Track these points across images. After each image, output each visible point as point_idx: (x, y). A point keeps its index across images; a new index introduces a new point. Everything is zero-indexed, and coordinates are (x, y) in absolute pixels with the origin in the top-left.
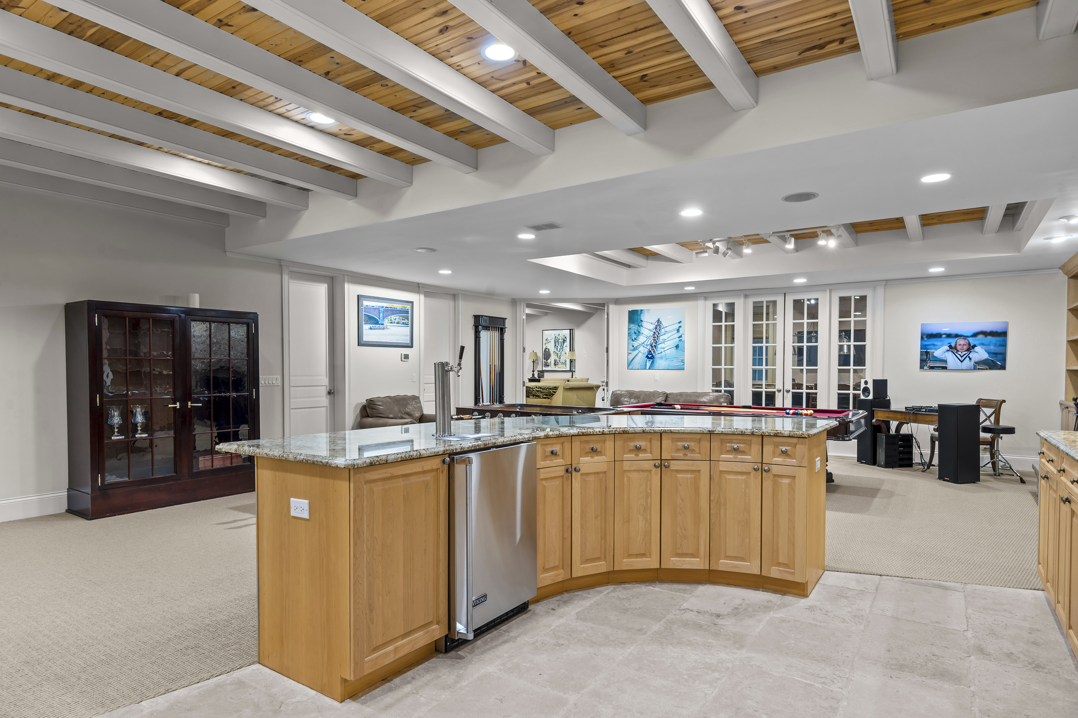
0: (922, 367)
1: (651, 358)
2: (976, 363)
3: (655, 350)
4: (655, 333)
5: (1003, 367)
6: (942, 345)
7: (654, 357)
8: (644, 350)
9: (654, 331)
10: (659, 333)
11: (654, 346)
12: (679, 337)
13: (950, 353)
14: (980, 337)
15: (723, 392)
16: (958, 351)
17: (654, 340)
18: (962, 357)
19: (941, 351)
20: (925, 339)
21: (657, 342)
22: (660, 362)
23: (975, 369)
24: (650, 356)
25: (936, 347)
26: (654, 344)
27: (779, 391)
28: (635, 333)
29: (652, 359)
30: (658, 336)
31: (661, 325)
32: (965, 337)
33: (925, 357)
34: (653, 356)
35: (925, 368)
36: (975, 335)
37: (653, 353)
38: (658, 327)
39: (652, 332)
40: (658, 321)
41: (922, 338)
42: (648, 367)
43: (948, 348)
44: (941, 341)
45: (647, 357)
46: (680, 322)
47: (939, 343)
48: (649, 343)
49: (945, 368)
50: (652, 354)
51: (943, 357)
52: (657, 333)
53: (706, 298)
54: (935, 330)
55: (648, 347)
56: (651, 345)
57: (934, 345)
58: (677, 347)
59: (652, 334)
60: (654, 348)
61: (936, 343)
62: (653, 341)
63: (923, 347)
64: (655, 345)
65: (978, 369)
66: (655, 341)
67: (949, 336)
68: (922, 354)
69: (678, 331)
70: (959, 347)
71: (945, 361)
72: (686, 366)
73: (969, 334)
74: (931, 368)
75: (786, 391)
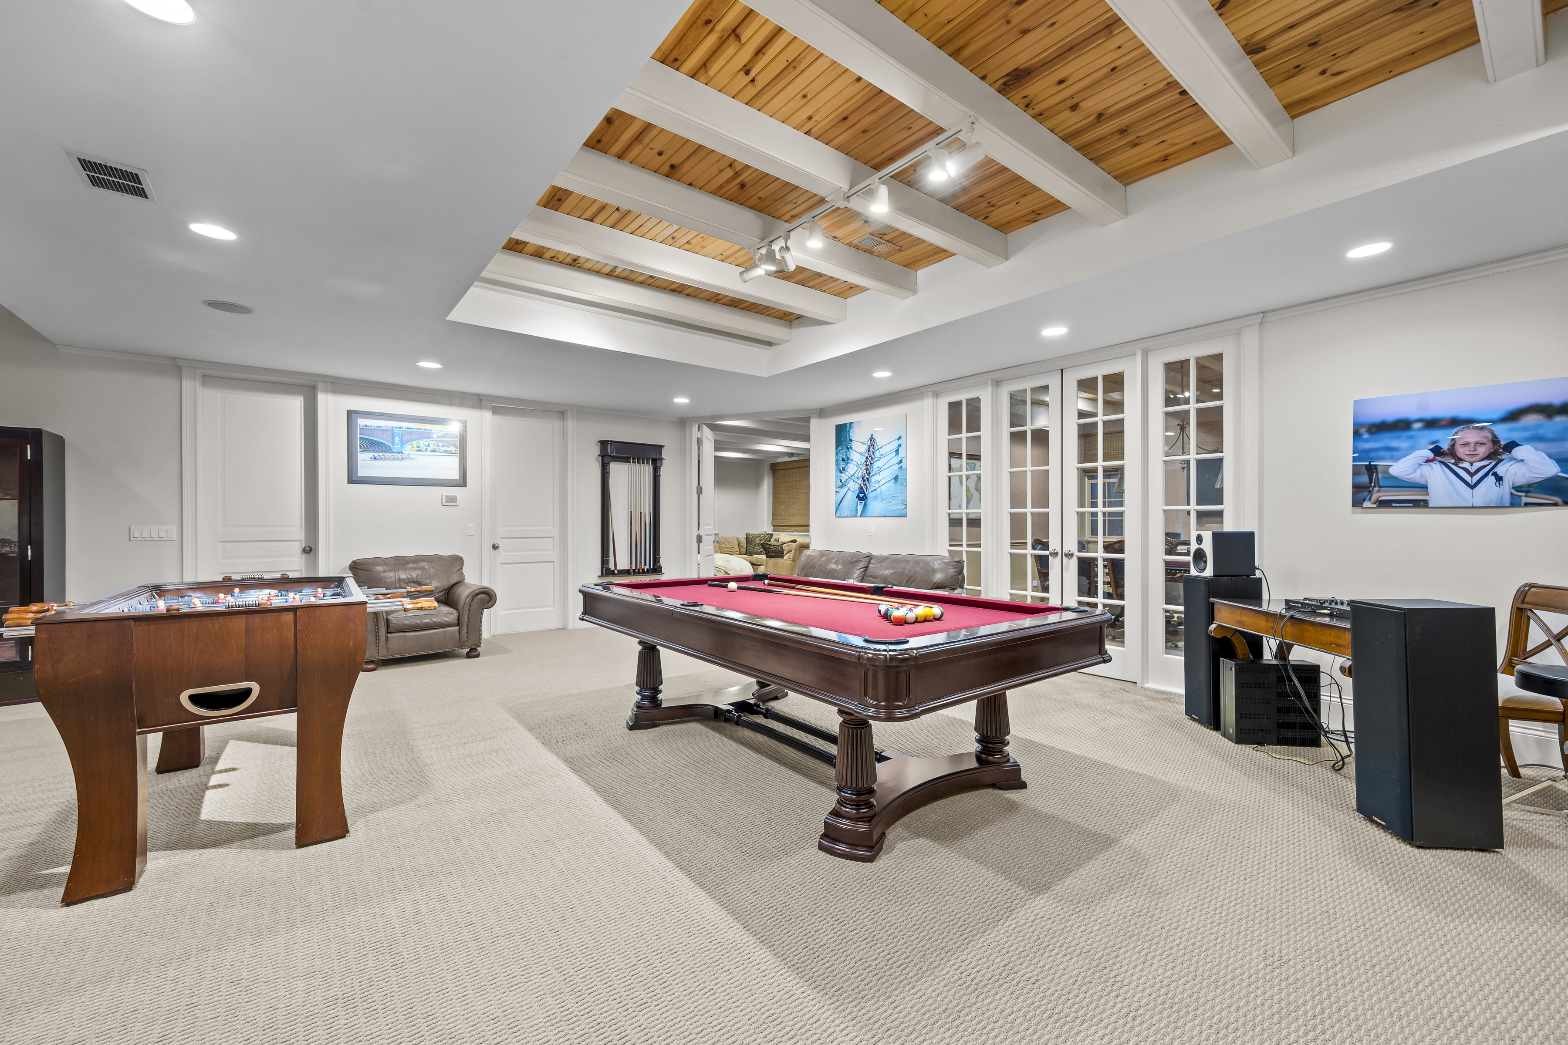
0: (1357, 503)
2: (1516, 488)
4: (867, 458)
6: (1412, 449)
8: (854, 486)
9: (866, 455)
10: (872, 459)
11: (866, 480)
12: (899, 463)
13: (1437, 467)
14: (1531, 420)
15: (964, 554)
16: (1459, 460)
17: (867, 469)
18: (1472, 475)
19: (1409, 463)
20: (1366, 436)
22: (875, 506)
23: (1511, 504)
24: (862, 496)
25: (1394, 453)
27: (1055, 555)
28: (843, 460)
32: (1482, 424)
33: (1364, 479)
34: (865, 495)
35: (1367, 504)
36: (1513, 416)
41: (1357, 434)
43: (1431, 455)
44: (1411, 438)
45: (858, 497)
46: (899, 438)
48: (860, 474)
49: (1424, 504)
50: (863, 492)
51: (1416, 477)
52: (870, 458)
53: (937, 395)
54: (1391, 413)
55: (860, 481)
57: (1389, 449)
58: (896, 478)
59: (864, 459)
61: (1394, 444)
63: (1359, 454)
65: (1524, 504)
67: (1431, 424)
68: (1356, 472)
69: (897, 451)
70: (1461, 451)
71: (1423, 488)
73: (1495, 416)
74: (1383, 504)
75: (1066, 555)
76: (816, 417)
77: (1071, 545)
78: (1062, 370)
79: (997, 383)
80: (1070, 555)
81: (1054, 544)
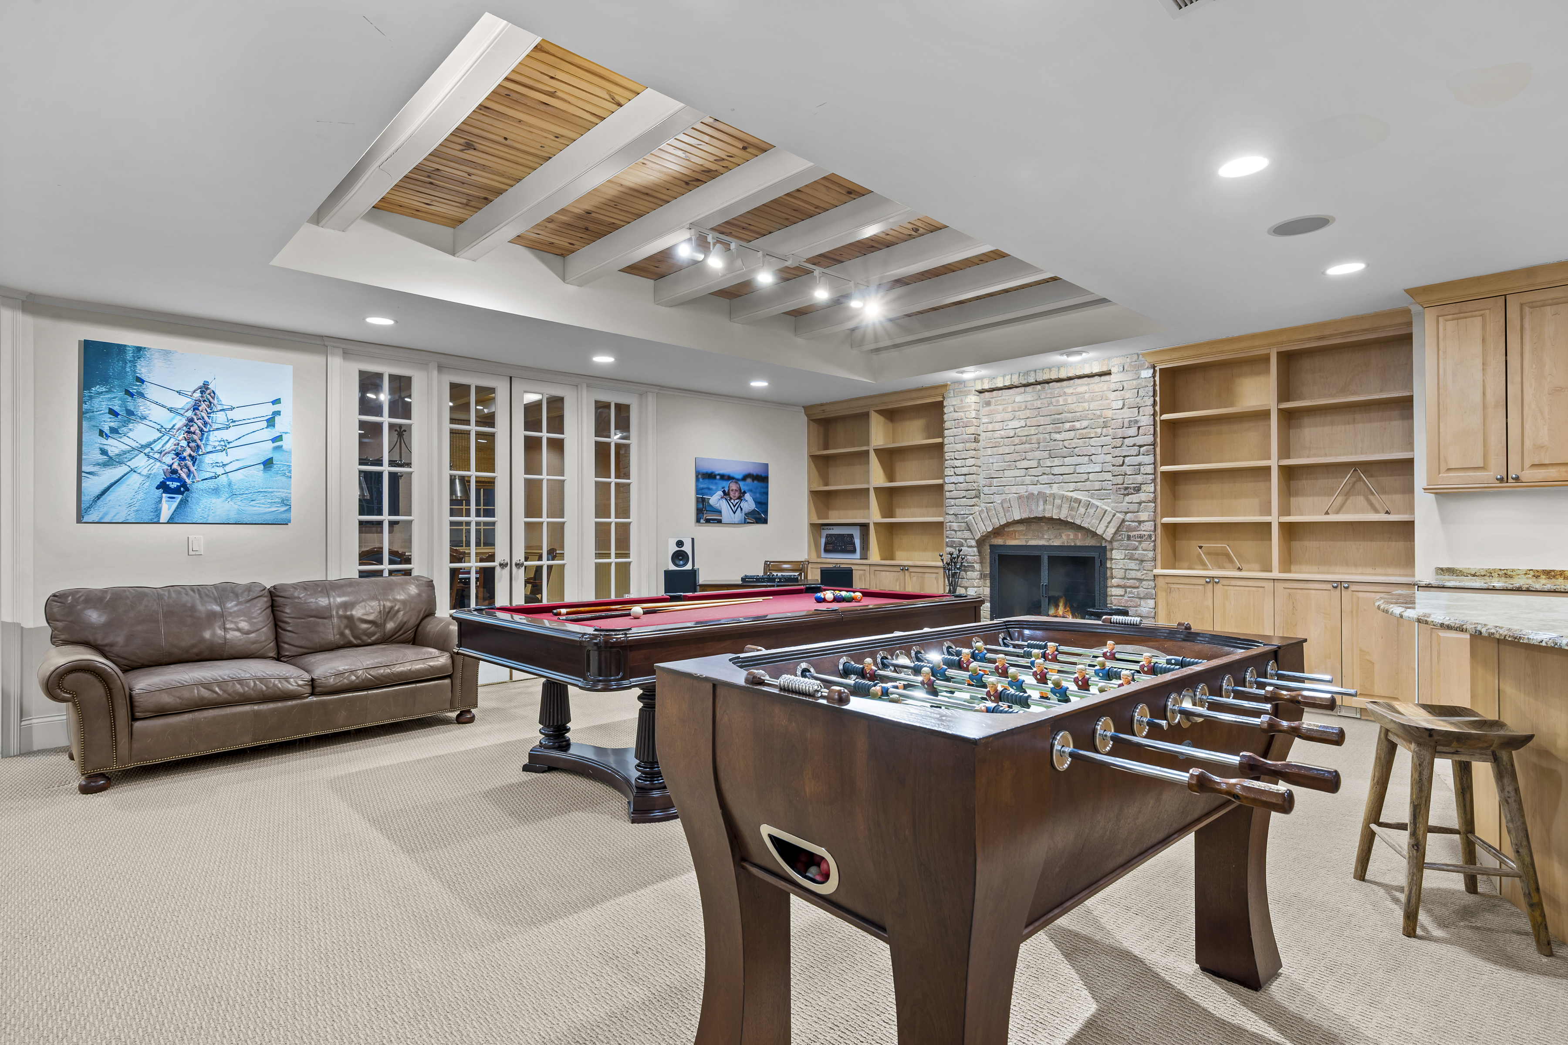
0: (698, 521)
1: (177, 491)
2: (745, 514)
3: (193, 469)
4: (191, 420)
5: (765, 521)
6: (717, 490)
7: (187, 489)
9: (190, 414)
10: (205, 424)
12: (274, 440)
13: (724, 501)
15: (386, 574)
16: (731, 499)
17: (189, 440)
18: (734, 506)
19: (715, 499)
20: (701, 480)
21: (198, 447)
23: (746, 522)
25: (711, 492)
26: (188, 451)
27: (503, 566)
28: (112, 412)
29: (182, 493)
30: (201, 430)
31: (215, 402)
32: (736, 480)
34: (184, 485)
35: (702, 521)
36: (744, 478)
37: (184, 476)
38: (203, 406)
39: (180, 417)
40: (204, 388)
42: (165, 515)
43: (722, 494)
44: (716, 484)
45: (163, 486)
46: (276, 402)
47: (714, 487)
48: (170, 446)
49: (719, 521)
50: (179, 479)
51: (717, 506)
52: (200, 423)
53: (347, 354)
55: (168, 459)
56: (177, 454)
58: (268, 464)
59: (180, 422)
60: (190, 463)
61: (711, 487)
62: (184, 443)
63: (698, 491)
64: (193, 454)
65: (748, 523)
66: (193, 444)
69: (271, 422)
70: (732, 493)
71: (720, 512)
72: (293, 515)
74: (708, 521)
75: (517, 565)
76: (13, 307)
77: (519, 555)
78: (511, 378)
79: (441, 368)
80: (519, 566)
81: (501, 553)
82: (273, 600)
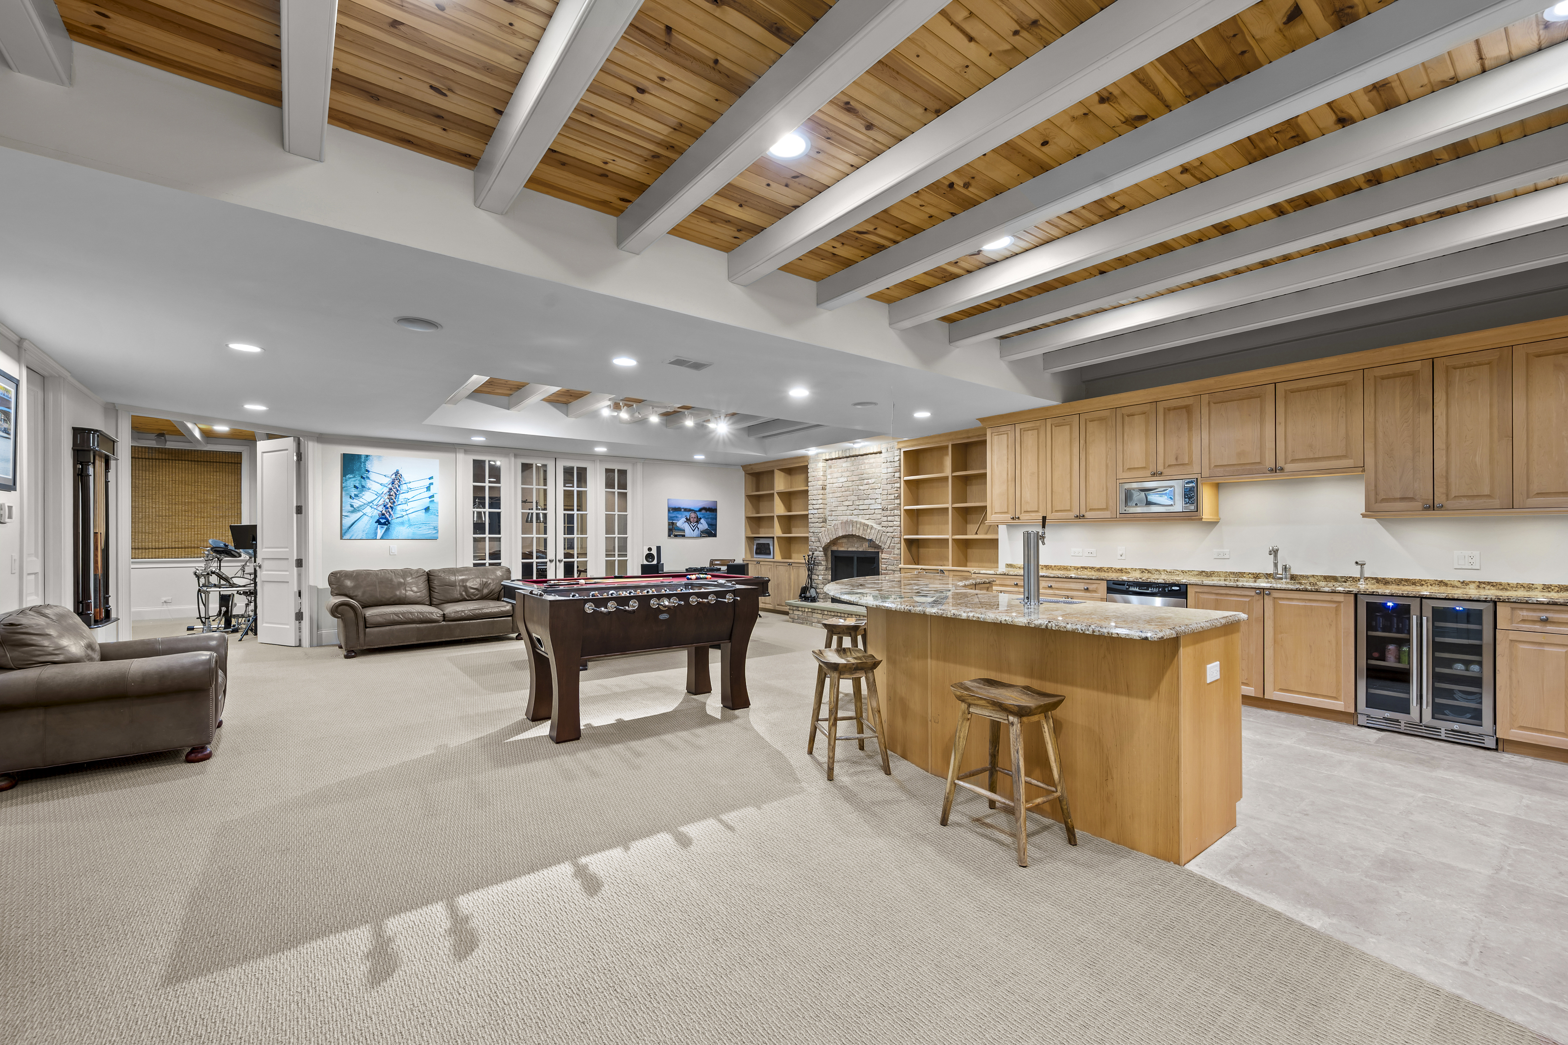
0: (669, 536)
1: (384, 524)
2: (701, 532)
3: (392, 513)
4: (391, 489)
5: (715, 535)
6: (682, 517)
7: (389, 523)
8: (372, 513)
9: (390, 486)
10: (397, 491)
11: (390, 505)
12: (430, 497)
13: (687, 523)
14: (703, 511)
15: (487, 565)
16: (691, 522)
17: (390, 499)
18: (693, 527)
19: (681, 523)
20: (671, 512)
21: (394, 502)
22: (398, 530)
23: (701, 537)
24: (384, 521)
26: (390, 504)
27: (551, 561)
28: (356, 487)
29: (387, 525)
30: (396, 494)
31: (402, 479)
32: (694, 511)
33: (671, 527)
34: (388, 521)
35: (672, 536)
36: (700, 510)
37: (388, 516)
38: (396, 482)
39: (385, 488)
40: (397, 473)
41: (669, 511)
42: (379, 536)
43: (685, 520)
45: (378, 522)
46: (431, 478)
47: (680, 516)
48: (381, 502)
49: (684, 536)
50: (386, 518)
51: (682, 527)
52: (395, 490)
53: (466, 452)
54: (677, 506)
55: (380, 509)
56: (385, 506)
57: (677, 517)
58: (427, 509)
59: (386, 490)
60: (390, 510)
61: (678, 515)
62: (388, 501)
63: (670, 518)
64: (392, 506)
66: (391, 501)
67: (686, 510)
68: (669, 525)
69: (428, 489)
70: (692, 520)
71: (684, 531)
72: (439, 535)
73: (697, 510)
74: (676, 536)
75: (559, 561)
76: (313, 441)
77: (560, 556)
78: (555, 459)
79: (516, 456)
80: (560, 561)
81: (550, 555)
82: (428, 577)
